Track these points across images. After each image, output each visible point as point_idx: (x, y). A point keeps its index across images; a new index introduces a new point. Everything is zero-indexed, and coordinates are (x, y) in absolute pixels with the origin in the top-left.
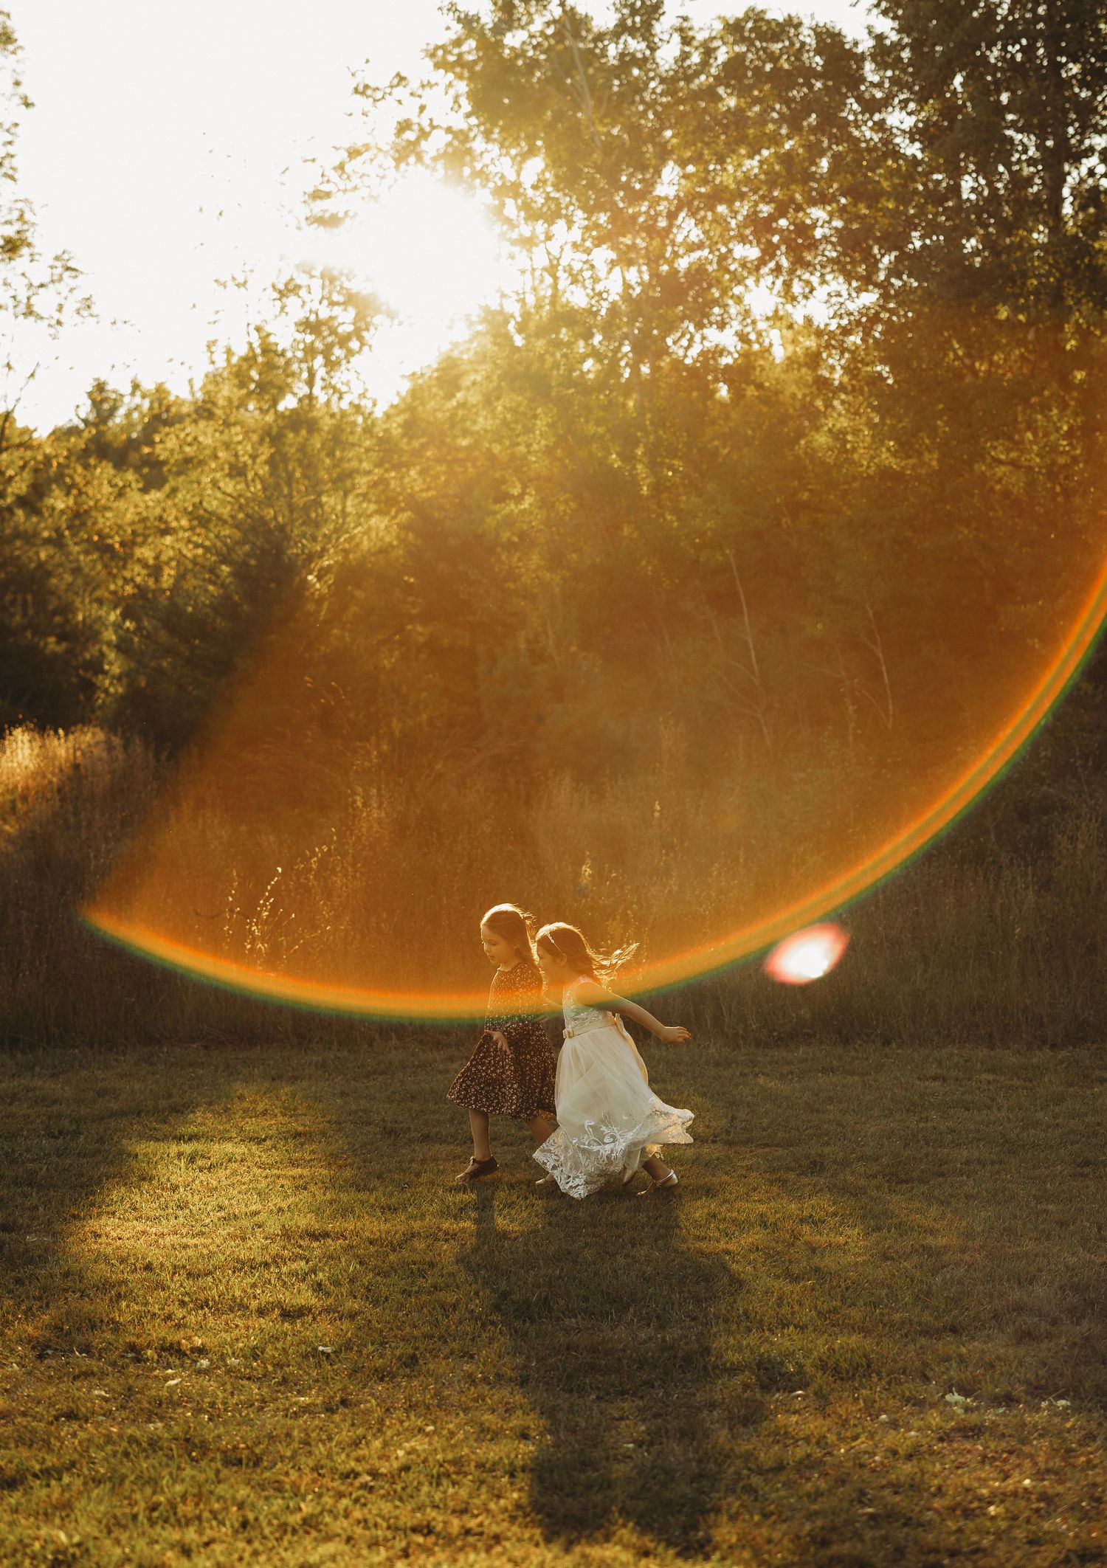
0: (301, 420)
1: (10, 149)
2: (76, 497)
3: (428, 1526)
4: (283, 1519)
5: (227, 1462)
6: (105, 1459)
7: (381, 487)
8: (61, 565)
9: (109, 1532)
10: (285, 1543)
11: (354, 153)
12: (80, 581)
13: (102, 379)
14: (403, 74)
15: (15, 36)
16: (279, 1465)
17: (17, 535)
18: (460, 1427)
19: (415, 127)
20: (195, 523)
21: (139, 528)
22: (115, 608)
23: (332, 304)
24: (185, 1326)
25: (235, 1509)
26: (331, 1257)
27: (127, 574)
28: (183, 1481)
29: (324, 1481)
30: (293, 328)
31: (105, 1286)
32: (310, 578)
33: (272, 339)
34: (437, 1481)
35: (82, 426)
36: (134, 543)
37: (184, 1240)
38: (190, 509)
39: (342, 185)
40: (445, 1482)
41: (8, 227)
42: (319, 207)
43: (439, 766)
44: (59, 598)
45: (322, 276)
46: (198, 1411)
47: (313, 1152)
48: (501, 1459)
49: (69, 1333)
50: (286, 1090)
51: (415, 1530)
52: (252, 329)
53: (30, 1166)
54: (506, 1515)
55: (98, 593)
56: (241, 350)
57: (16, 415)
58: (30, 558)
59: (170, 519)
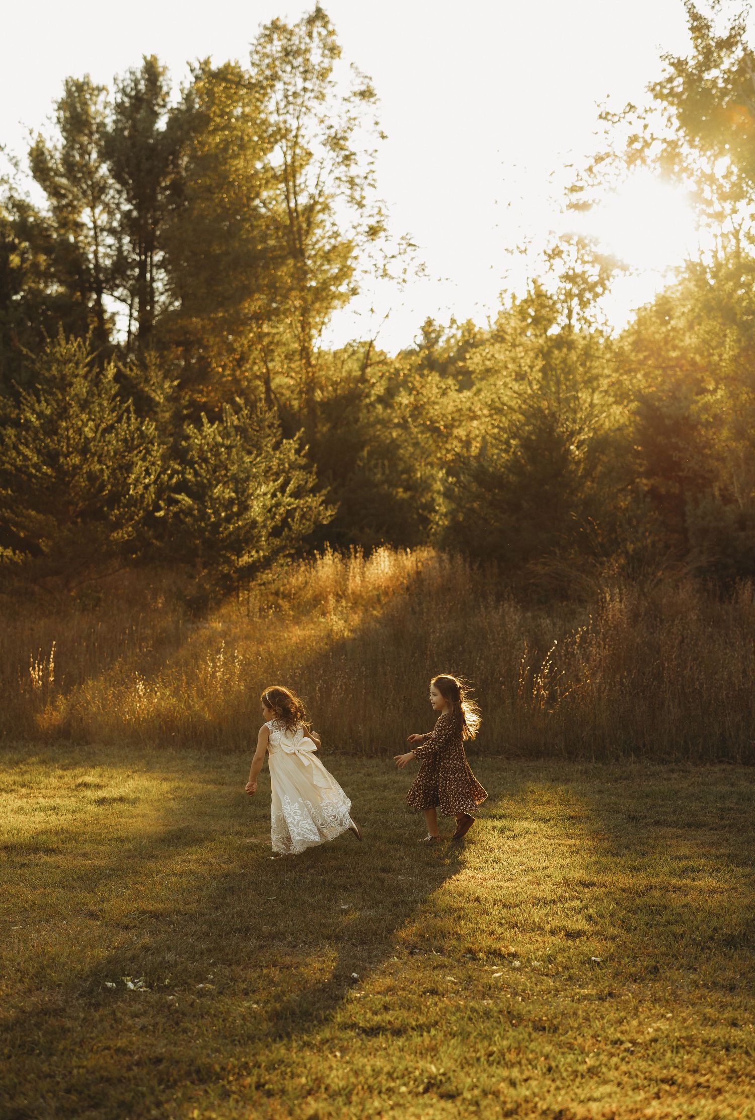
0: (563, 342)
1: (372, 167)
2: (415, 396)
3: (672, 1079)
4: (574, 1068)
5: (536, 1029)
6: (457, 1021)
7: (617, 386)
8: (406, 441)
9: (463, 1068)
10: (577, 1083)
11: (599, 159)
12: (418, 452)
13: (432, 318)
14: (633, 104)
15: (375, 92)
16: (570, 1033)
17: (379, 421)
18: (690, 1015)
19: (641, 140)
20: (493, 412)
21: (456, 416)
22: (441, 469)
23: (584, 262)
24: (503, 939)
25: (543, 1059)
26: (597, 899)
27: (449, 446)
28: (508, 1039)
29: (600, 1045)
30: (558, 280)
31: (450, 910)
32: (572, 447)
33: (543, 288)
34: (676, 1049)
35: (418, 349)
36: (453, 426)
37: (500, 883)
38: (490, 402)
39: (590, 182)
40: (682, 1051)
41: (371, 218)
42: (575, 197)
43: (659, 574)
44: (405, 462)
45: (578, 243)
46: (515, 994)
47: (581, 829)
48: (719, 1038)
49: (428, 939)
50: (561, 788)
51: (663, 1081)
52: (530, 281)
53: (398, 831)
54: (725, 1076)
55: (430, 460)
56: (522, 296)
57: (375, 343)
58: (386, 436)
59: (477, 409)
